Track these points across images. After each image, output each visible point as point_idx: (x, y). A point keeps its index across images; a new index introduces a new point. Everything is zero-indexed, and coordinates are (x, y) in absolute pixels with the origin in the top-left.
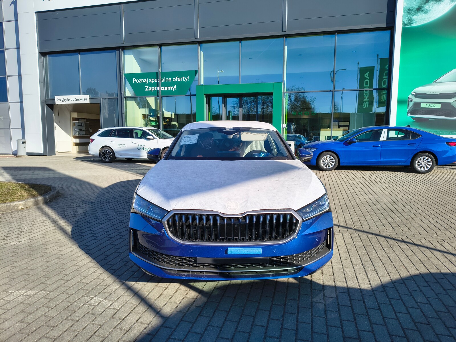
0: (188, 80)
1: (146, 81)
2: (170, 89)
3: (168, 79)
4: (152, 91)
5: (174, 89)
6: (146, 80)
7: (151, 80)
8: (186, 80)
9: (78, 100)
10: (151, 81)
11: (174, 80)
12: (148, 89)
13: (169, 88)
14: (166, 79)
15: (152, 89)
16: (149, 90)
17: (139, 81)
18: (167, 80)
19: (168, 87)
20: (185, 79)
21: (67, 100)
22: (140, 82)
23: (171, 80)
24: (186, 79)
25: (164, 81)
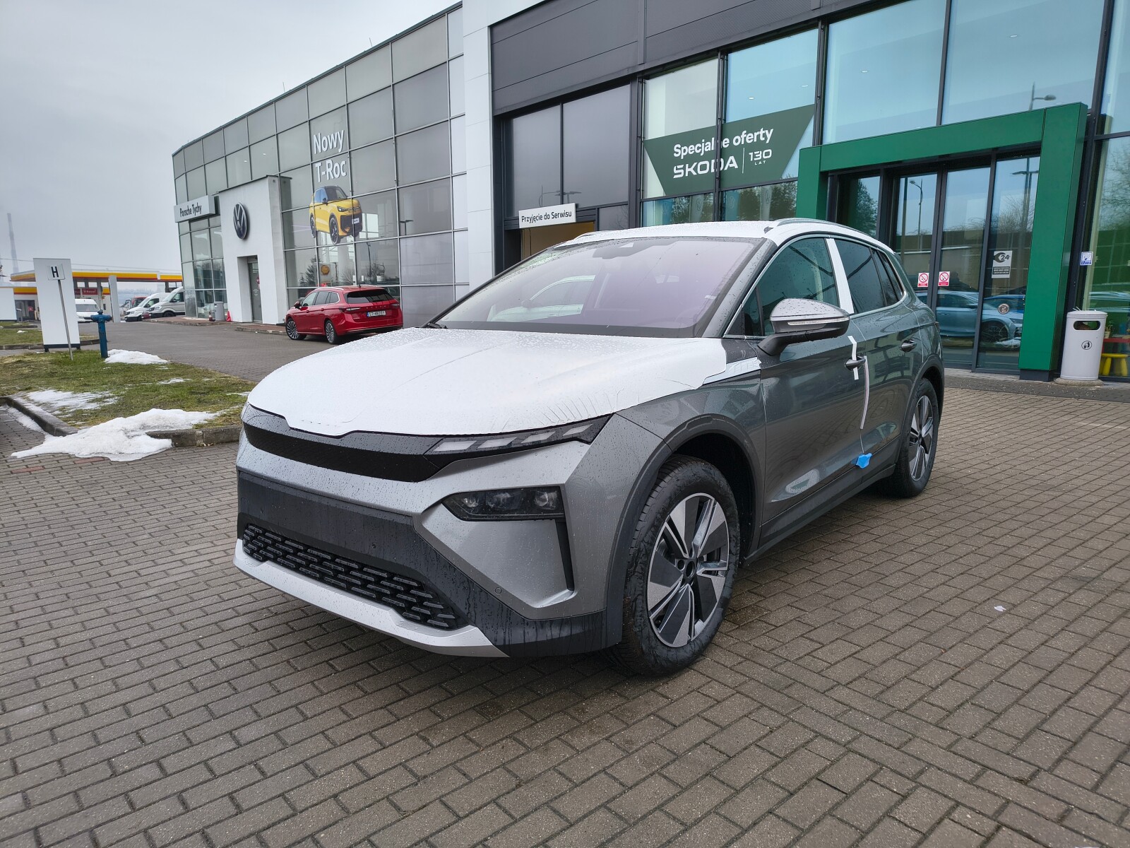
9: (555, 216)
21: (538, 218)
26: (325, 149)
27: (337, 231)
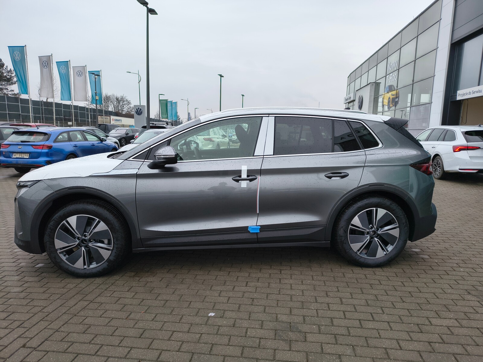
21: (466, 94)
26: (391, 69)
27: (390, 105)
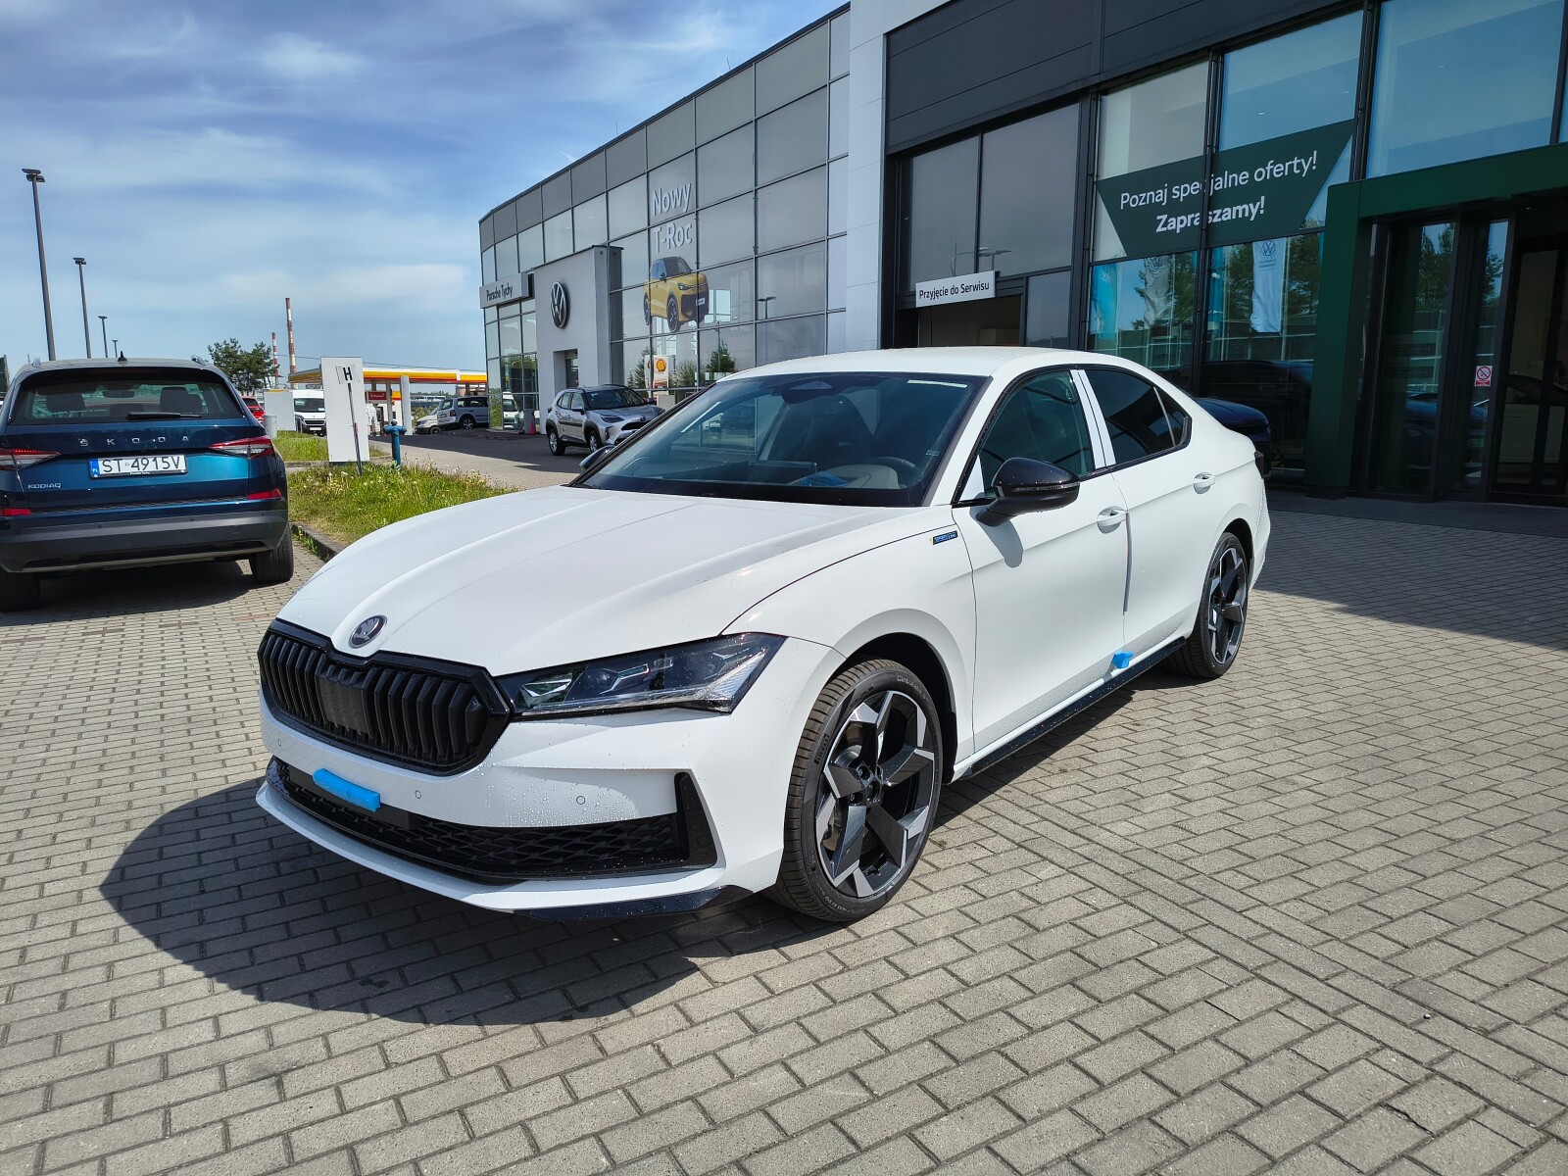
0: (1314, 168)
1: (1160, 196)
2: (1240, 216)
3: (1235, 175)
4: (1178, 231)
5: (1254, 212)
6: (1161, 191)
7: (1179, 190)
8: (1306, 168)
9: (966, 290)
10: (1178, 192)
11: (1259, 177)
12: (1165, 225)
13: (1238, 211)
14: (1231, 177)
15: (1177, 224)
16: (1170, 228)
17: (1140, 198)
18: (1233, 178)
19: (1235, 209)
20: (1300, 166)
21: (941, 293)
22: (1141, 204)
23: (1247, 176)
24: (1304, 165)
25: (1221, 187)
26: (665, 209)
27: (676, 316)
